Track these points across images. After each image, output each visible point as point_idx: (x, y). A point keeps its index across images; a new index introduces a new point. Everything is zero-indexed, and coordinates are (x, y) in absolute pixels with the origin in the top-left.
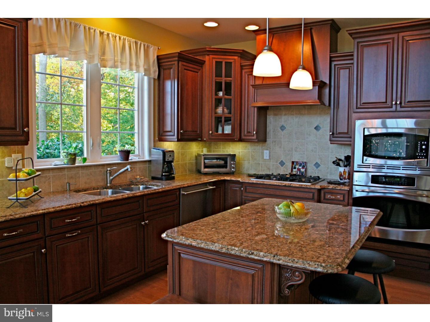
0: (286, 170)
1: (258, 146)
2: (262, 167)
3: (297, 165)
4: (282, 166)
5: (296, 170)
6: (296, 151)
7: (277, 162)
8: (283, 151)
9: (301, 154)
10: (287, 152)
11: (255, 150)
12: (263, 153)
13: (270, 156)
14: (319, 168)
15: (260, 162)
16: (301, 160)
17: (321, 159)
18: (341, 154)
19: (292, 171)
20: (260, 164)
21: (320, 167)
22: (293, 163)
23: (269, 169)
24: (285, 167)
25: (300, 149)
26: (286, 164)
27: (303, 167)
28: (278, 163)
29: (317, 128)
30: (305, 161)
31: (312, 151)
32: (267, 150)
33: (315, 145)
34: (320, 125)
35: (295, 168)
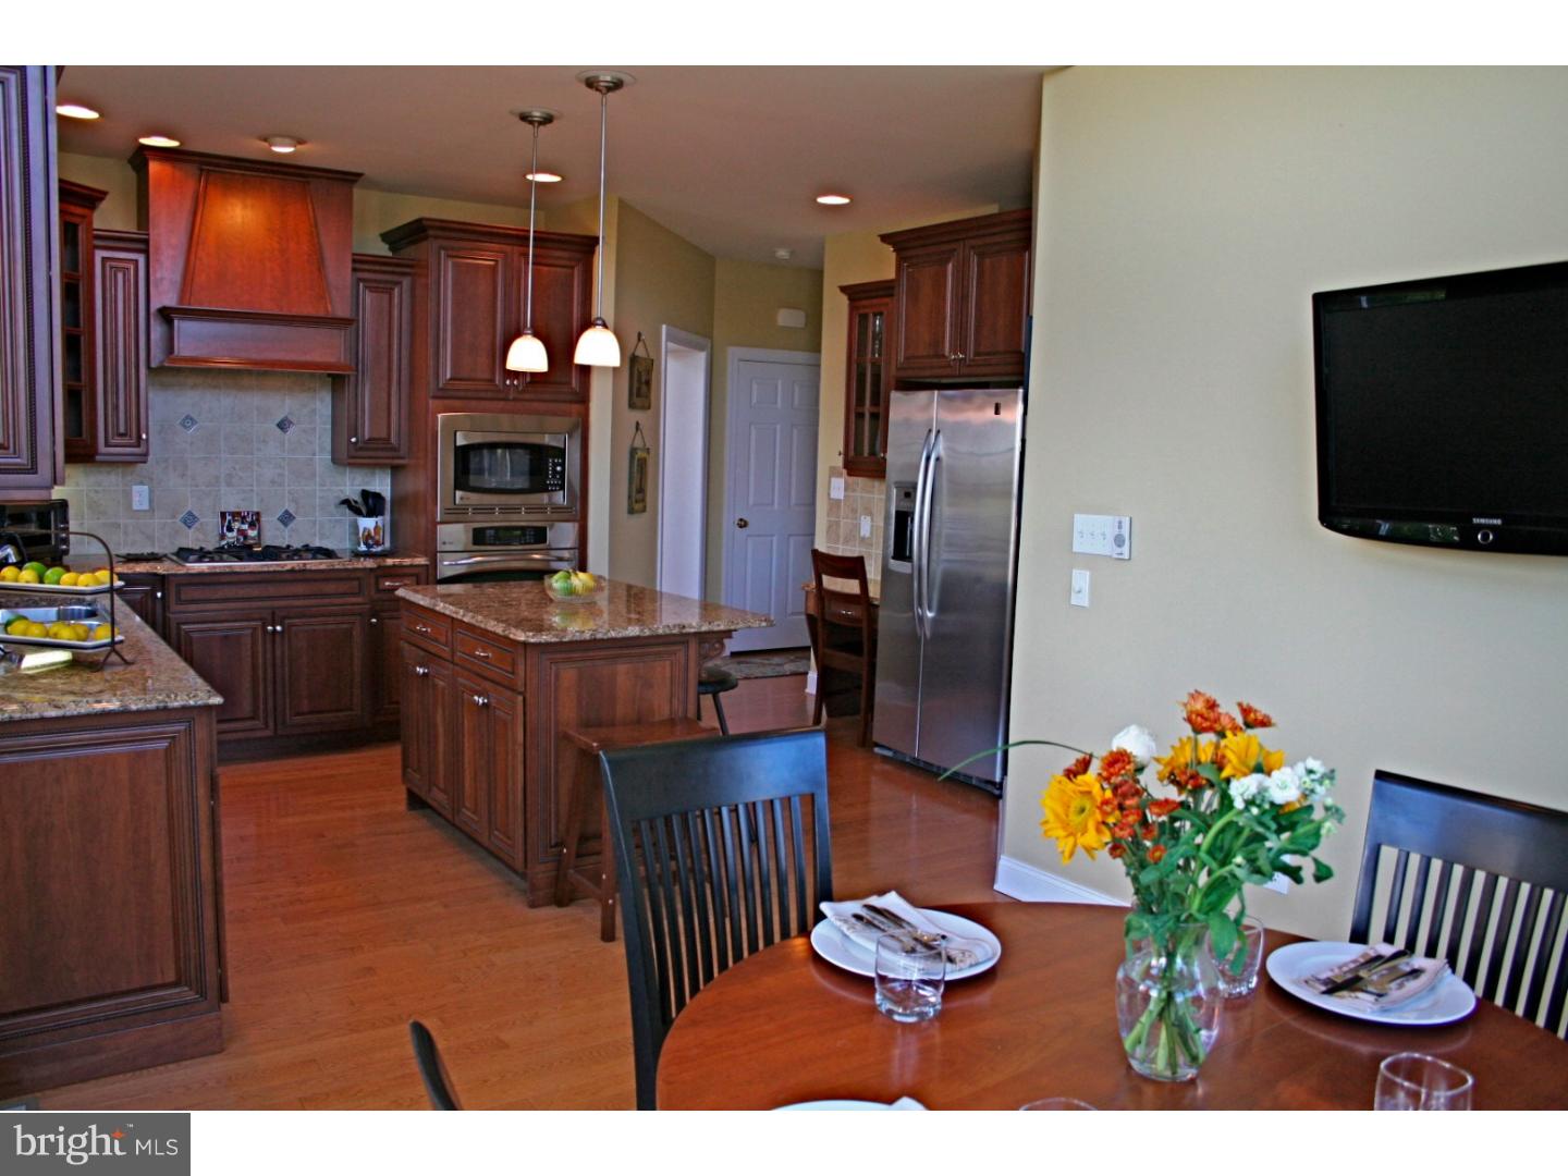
0: (201, 537)
1: (109, 473)
2: (126, 533)
3: (234, 521)
4: (189, 527)
5: (235, 534)
6: (229, 484)
7: (174, 517)
8: (191, 486)
9: (244, 492)
10: (203, 488)
11: (100, 485)
12: (128, 495)
13: (151, 501)
14: (292, 525)
15: (121, 521)
16: (243, 508)
17: (297, 503)
18: (342, 488)
19: (223, 537)
20: (119, 525)
21: (295, 522)
22: (223, 515)
23: (150, 538)
24: (198, 530)
25: (241, 478)
26: (202, 520)
27: (252, 525)
28: (178, 520)
29: (283, 425)
30: (256, 510)
31: (273, 482)
32: (142, 483)
33: (280, 466)
34: (290, 417)
35: (230, 529)
